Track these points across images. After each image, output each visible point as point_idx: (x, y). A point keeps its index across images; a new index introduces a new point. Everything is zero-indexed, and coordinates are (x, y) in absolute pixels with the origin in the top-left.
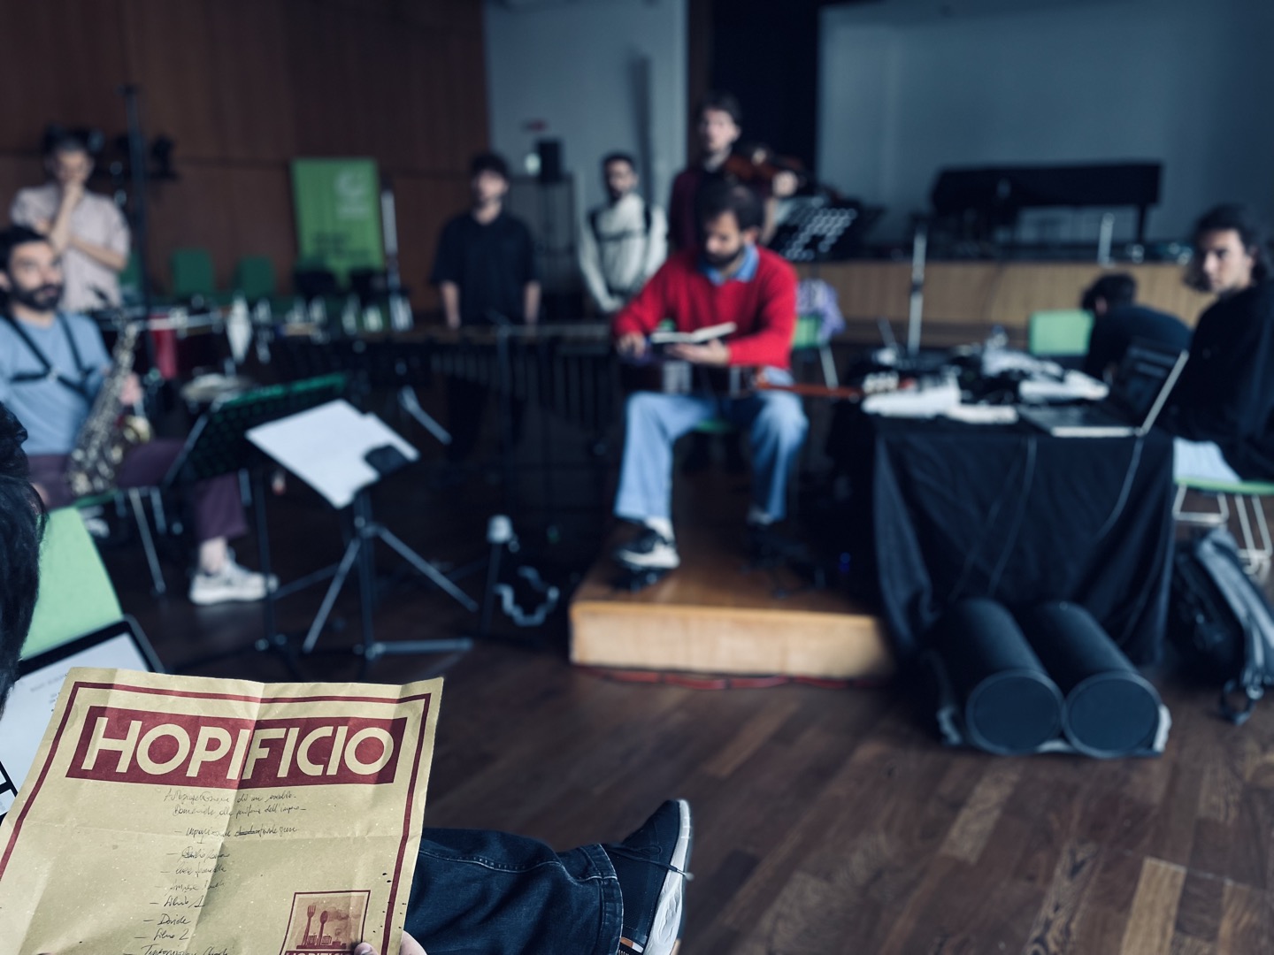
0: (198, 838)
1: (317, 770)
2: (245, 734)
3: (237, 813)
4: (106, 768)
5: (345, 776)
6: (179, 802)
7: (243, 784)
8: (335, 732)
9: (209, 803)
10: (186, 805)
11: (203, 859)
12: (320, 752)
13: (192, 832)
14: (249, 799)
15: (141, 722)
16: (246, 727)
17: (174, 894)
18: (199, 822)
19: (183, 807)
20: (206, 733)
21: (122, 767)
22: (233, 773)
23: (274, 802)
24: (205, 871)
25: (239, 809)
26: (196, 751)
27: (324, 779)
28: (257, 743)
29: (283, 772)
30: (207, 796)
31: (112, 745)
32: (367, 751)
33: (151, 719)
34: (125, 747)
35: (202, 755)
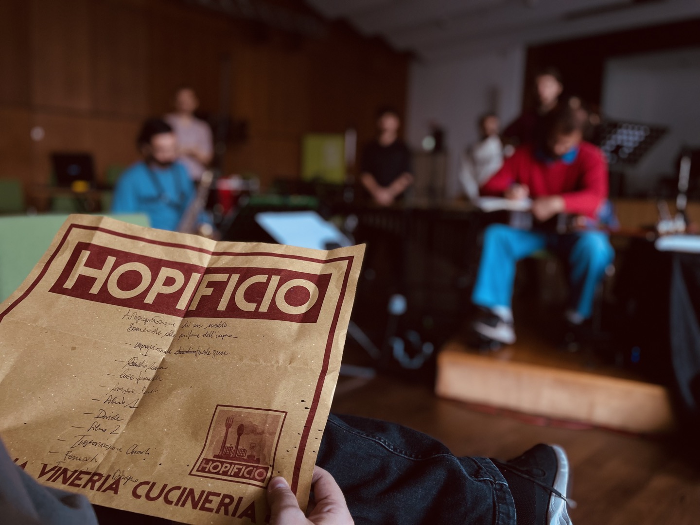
0: (144, 350)
1: (252, 307)
2: (196, 277)
3: (179, 336)
4: (82, 289)
5: (274, 313)
6: (134, 321)
7: (188, 314)
8: (269, 279)
9: (158, 325)
10: (140, 324)
11: (145, 368)
12: (255, 294)
13: (140, 346)
14: (191, 326)
15: (115, 258)
16: (198, 272)
17: (115, 394)
18: (147, 338)
19: (136, 326)
20: (165, 272)
21: (95, 290)
22: (182, 305)
23: (211, 329)
24: (145, 379)
25: (182, 332)
26: (155, 285)
27: (256, 315)
28: (205, 283)
29: (222, 306)
30: (157, 319)
31: (90, 272)
32: (296, 296)
33: (123, 257)
34: (100, 275)
35: (159, 287)
